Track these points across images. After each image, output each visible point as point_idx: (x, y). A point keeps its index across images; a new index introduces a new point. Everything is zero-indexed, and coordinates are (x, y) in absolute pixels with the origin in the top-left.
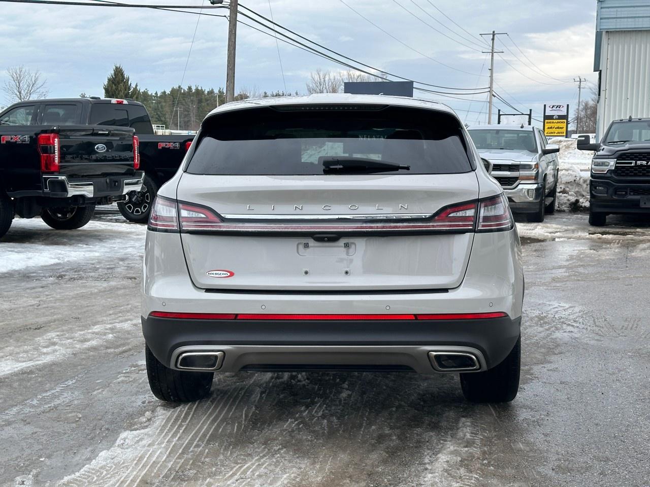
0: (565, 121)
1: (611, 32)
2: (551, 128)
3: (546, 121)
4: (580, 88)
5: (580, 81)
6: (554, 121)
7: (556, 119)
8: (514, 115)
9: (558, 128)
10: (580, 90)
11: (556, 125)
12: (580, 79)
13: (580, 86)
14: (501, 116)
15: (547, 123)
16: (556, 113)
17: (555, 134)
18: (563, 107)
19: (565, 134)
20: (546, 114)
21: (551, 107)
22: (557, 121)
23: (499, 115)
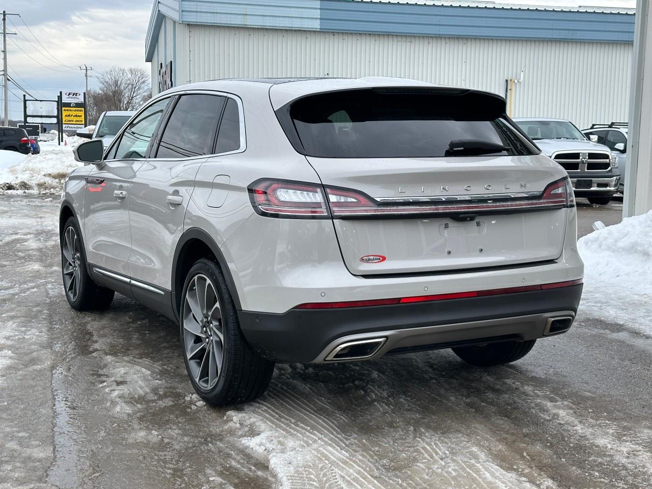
0: (83, 109)
1: (191, 25)
2: (69, 116)
3: (63, 108)
4: (86, 76)
5: (87, 70)
6: (72, 109)
7: (73, 107)
8: (41, 101)
9: (76, 116)
10: (87, 78)
11: (74, 113)
12: (86, 68)
13: (86, 74)
14: (27, 102)
15: (65, 110)
16: (73, 101)
17: (74, 123)
18: (80, 95)
19: (83, 123)
20: (63, 102)
21: (68, 94)
22: (74, 109)
23: (25, 101)
